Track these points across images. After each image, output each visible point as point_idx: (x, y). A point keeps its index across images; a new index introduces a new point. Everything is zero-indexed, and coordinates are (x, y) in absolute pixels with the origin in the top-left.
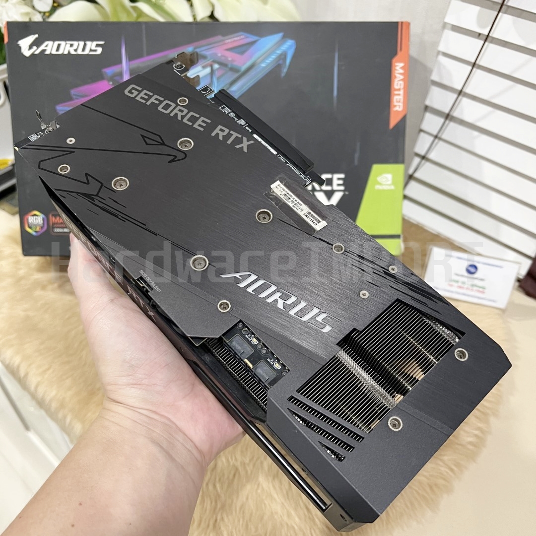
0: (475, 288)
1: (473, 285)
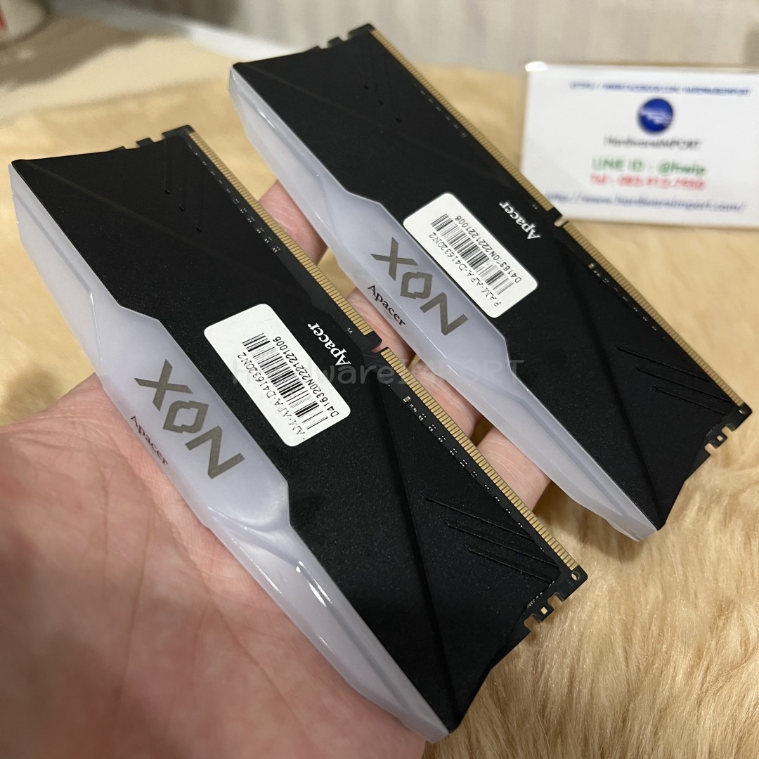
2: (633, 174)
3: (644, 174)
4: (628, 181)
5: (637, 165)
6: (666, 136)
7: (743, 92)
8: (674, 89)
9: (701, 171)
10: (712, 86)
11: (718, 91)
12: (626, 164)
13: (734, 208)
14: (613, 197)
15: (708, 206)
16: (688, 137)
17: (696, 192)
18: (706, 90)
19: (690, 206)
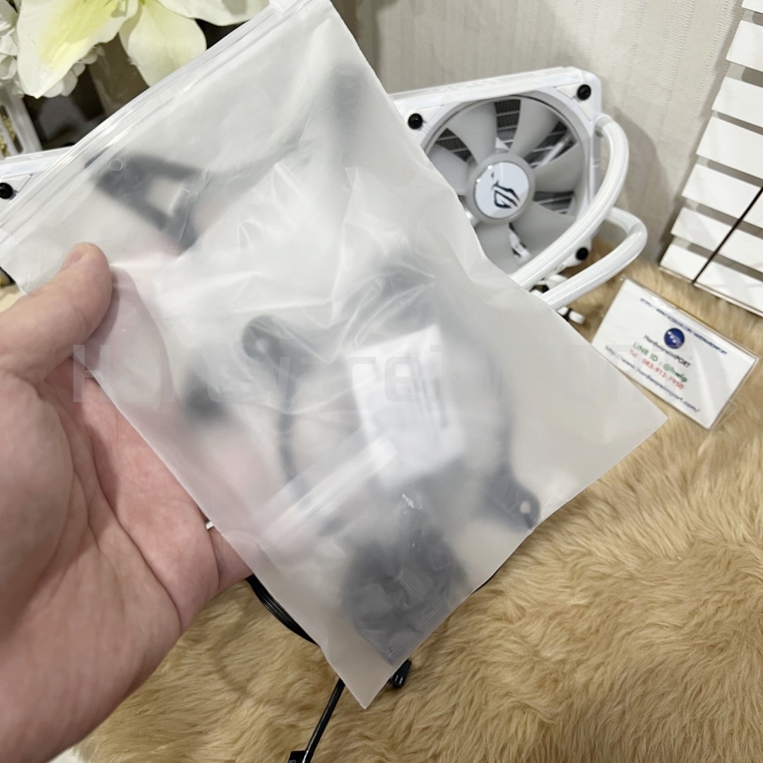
0: (670, 374)
1: (667, 367)
2: (651, 361)
3: (656, 364)
4: (648, 363)
5: (654, 357)
6: (674, 351)
7: (723, 352)
8: (689, 330)
9: (685, 380)
10: (709, 340)
11: (711, 344)
12: (649, 354)
13: (693, 408)
14: (637, 367)
15: (681, 399)
16: (686, 359)
17: (677, 388)
18: (704, 340)
19: (672, 394)
